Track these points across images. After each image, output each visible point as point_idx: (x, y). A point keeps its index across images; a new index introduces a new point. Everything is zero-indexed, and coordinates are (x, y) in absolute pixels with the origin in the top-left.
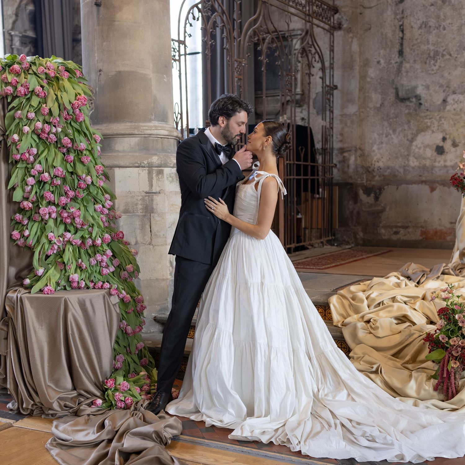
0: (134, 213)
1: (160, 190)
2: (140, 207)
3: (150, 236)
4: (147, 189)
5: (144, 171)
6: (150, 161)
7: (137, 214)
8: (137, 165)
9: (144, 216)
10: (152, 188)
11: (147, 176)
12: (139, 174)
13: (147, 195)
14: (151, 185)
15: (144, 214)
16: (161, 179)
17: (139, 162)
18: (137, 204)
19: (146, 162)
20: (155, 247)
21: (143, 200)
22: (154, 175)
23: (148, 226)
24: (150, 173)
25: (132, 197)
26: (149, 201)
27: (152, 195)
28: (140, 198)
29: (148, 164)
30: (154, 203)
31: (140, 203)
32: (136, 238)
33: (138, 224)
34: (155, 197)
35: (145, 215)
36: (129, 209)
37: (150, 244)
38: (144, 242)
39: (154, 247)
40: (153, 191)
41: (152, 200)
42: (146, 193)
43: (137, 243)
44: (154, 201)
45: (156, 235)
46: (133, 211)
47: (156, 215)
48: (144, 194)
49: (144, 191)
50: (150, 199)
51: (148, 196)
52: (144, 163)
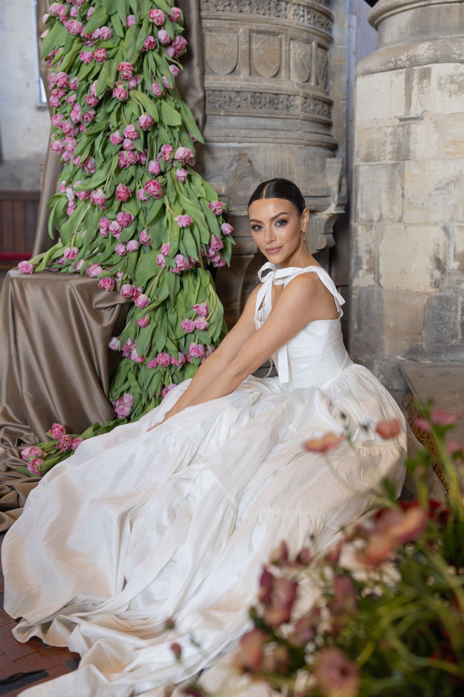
0: (379, 160)
1: (423, 112)
2: (389, 148)
3: (401, 205)
4: (401, 113)
5: (400, 76)
6: (411, 53)
7: (384, 162)
8: (391, 65)
9: (394, 166)
10: (409, 110)
11: (403, 86)
12: (392, 82)
13: (402, 123)
14: (409, 104)
15: (394, 162)
16: (425, 89)
17: (393, 59)
18: (384, 144)
19: (404, 58)
20: (409, 228)
21: (394, 134)
22: (415, 81)
23: (398, 187)
24: (408, 79)
25: (379, 129)
26: (404, 136)
27: (409, 124)
28: (390, 130)
29: (409, 60)
30: (412, 139)
31: (389, 140)
32: (380, 209)
33: (384, 181)
34: (413, 126)
35: (396, 164)
36: (372, 152)
37: (400, 220)
38: (392, 217)
39: (406, 227)
40: (411, 116)
41: (409, 134)
42: (401, 120)
43: (381, 219)
44: (412, 135)
45: (411, 203)
46: (379, 158)
47: (413, 164)
48: (397, 122)
49: (396, 117)
50: (405, 131)
51: (403, 126)
52: (401, 60)
